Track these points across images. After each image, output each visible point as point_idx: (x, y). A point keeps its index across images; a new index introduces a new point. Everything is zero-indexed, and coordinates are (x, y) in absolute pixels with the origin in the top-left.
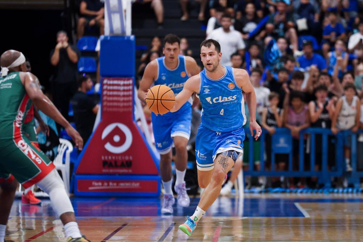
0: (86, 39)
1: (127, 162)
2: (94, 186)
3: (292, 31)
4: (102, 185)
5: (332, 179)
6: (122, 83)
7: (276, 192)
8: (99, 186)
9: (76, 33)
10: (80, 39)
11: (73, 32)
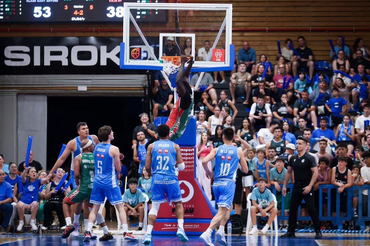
0: (160, 118)
1: (190, 209)
2: (166, 227)
3: (313, 113)
4: (172, 227)
5: (344, 222)
6: (187, 150)
7: (301, 232)
8: (169, 227)
9: (152, 114)
10: (155, 118)
11: (151, 113)
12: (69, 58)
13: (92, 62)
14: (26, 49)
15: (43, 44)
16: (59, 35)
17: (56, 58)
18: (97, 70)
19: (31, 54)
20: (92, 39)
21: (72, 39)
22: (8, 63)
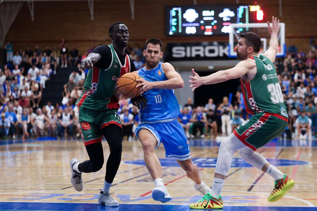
12: (204, 53)
13: (215, 55)
14: (183, 48)
15: (191, 45)
16: (199, 41)
17: (198, 53)
18: (218, 58)
19: (186, 51)
20: (215, 43)
21: (205, 43)
22: (175, 56)
